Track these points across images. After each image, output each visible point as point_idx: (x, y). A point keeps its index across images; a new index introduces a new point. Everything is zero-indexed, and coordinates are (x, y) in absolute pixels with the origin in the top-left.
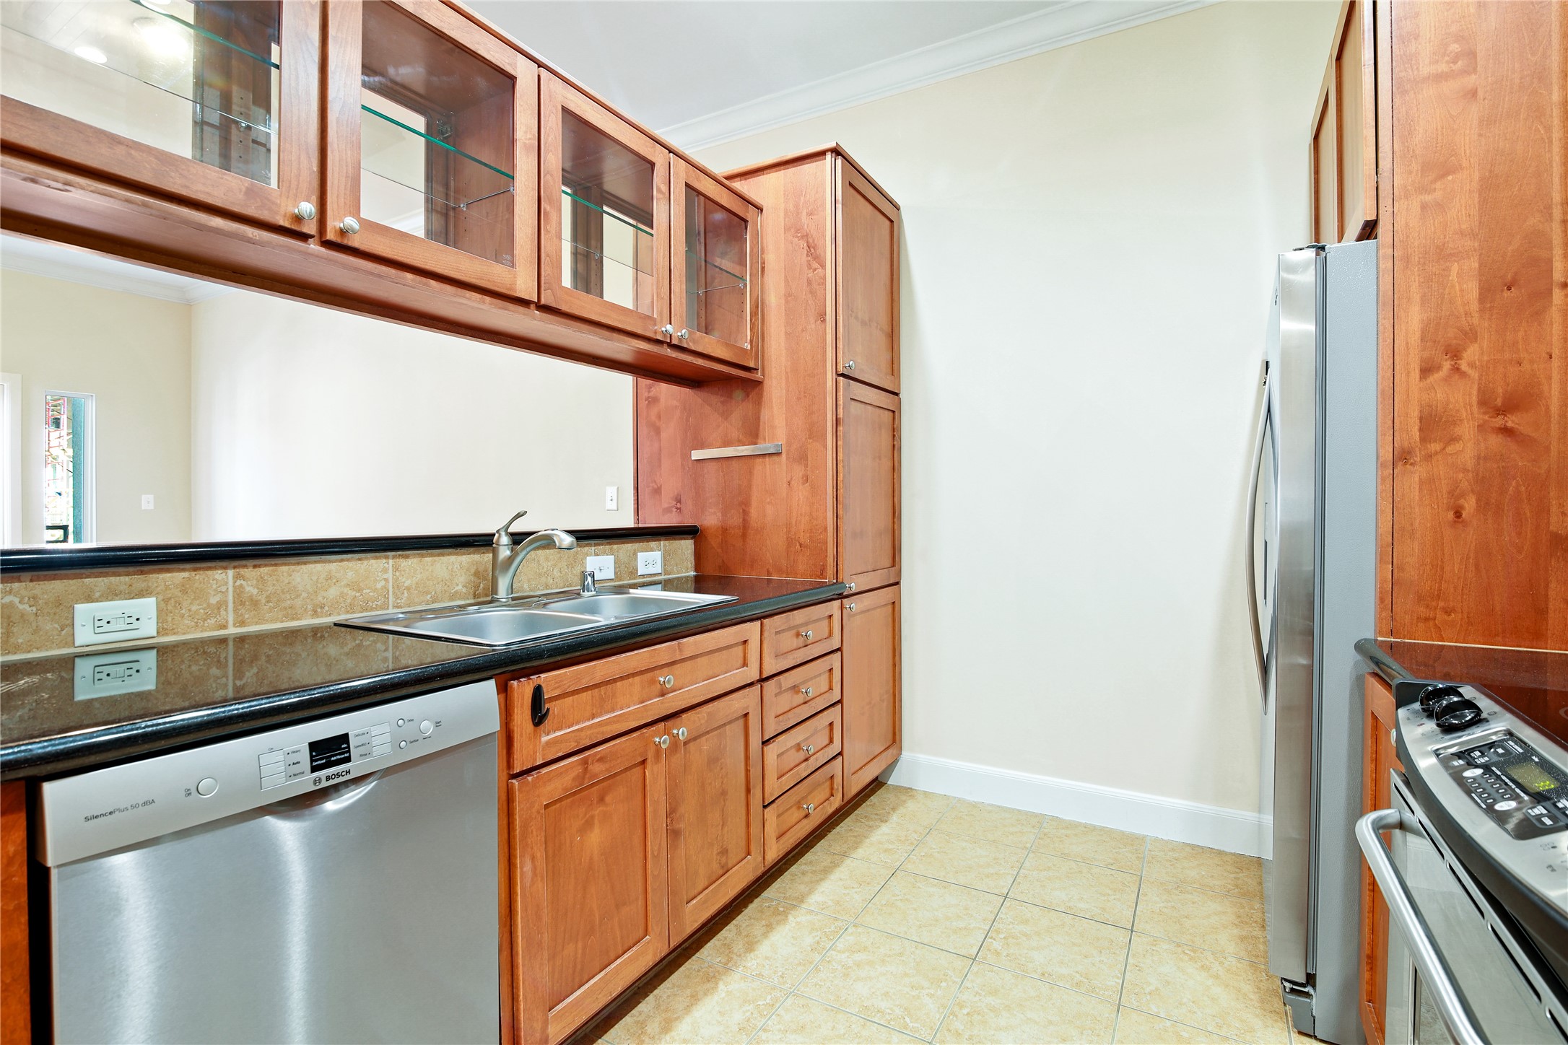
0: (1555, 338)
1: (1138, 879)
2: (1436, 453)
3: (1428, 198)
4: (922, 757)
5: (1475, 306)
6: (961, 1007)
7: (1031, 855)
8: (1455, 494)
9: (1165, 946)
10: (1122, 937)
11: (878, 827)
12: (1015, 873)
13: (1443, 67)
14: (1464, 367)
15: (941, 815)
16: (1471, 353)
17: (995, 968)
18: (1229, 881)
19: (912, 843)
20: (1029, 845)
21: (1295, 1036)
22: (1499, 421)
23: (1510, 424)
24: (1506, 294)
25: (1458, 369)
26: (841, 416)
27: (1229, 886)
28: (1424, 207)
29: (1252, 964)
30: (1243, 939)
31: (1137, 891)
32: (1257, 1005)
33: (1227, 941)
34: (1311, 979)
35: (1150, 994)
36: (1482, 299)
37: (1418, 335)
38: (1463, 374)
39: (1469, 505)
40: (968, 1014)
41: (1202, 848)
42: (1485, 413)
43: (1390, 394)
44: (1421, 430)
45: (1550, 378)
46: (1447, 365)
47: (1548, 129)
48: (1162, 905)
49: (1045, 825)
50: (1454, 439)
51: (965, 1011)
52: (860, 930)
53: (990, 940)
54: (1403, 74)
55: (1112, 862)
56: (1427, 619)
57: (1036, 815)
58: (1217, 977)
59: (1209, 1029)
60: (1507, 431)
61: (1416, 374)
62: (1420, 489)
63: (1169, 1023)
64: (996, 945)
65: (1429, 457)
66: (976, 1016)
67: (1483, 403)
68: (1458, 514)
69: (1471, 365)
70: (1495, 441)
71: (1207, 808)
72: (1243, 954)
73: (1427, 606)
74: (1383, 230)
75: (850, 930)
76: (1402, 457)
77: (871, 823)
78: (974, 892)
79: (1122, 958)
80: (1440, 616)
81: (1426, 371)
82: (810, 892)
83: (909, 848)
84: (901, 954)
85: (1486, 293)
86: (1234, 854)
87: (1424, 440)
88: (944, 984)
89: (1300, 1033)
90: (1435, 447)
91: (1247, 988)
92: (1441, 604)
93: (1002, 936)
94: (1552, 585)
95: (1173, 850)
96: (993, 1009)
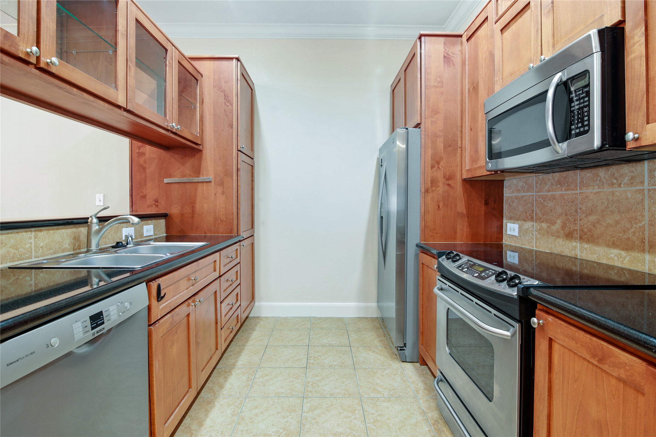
0: (458, 161)
1: (347, 331)
2: (434, 190)
3: (433, 119)
4: (263, 304)
5: (442, 151)
6: (309, 383)
7: (311, 331)
8: (438, 202)
9: (361, 348)
10: (348, 349)
11: (252, 333)
12: (308, 338)
13: (436, 84)
14: (440, 167)
15: (274, 324)
16: (442, 163)
17: (314, 369)
18: (372, 326)
19: (268, 336)
20: (309, 328)
21: (401, 363)
22: (447, 182)
23: (449, 183)
24: (449, 148)
25: (439, 167)
26: (239, 168)
27: (372, 327)
28: (432, 122)
29: (385, 347)
30: (380, 341)
31: (347, 334)
32: (390, 358)
33: (376, 342)
34: (405, 345)
35: (362, 363)
36: (444, 149)
37: (430, 157)
38: (440, 169)
39: (441, 204)
40: (312, 384)
41: (361, 317)
42: (444, 180)
43: (424, 173)
44: (431, 184)
45: (457, 171)
46: (437, 166)
47: (457, 106)
48: (356, 337)
49: (312, 320)
50: (438, 187)
51: (310, 384)
52: (262, 369)
53: (309, 360)
54: (428, 83)
55: (337, 327)
56: (432, 236)
57: (308, 317)
58: (377, 353)
59: (380, 367)
60: (449, 185)
61: (430, 168)
62: (431, 200)
63: (370, 369)
64: (312, 361)
65: (433, 191)
66: (314, 384)
67: (444, 177)
68: (439, 207)
69: (442, 167)
70: (446, 187)
71: (362, 304)
72: (382, 345)
73: (432, 232)
74: (422, 126)
75: (259, 370)
76: (427, 191)
77: (249, 332)
78: (297, 347)
79: (351, 355)
80: (435, 235)
81: (432, 167)
82: (237, 361)
83: (268, 337)
84: (281, 373)
85: (445, 147)
86: (370, 318)
87: (431, 186)
88: (300, 378)
89: (402, 362)
90: (434, 188)
91: (386, 354)
92: (435, 232)
93: (312, 358)
94: (458, 225)
95: (353, 320)
96: (319, 381)
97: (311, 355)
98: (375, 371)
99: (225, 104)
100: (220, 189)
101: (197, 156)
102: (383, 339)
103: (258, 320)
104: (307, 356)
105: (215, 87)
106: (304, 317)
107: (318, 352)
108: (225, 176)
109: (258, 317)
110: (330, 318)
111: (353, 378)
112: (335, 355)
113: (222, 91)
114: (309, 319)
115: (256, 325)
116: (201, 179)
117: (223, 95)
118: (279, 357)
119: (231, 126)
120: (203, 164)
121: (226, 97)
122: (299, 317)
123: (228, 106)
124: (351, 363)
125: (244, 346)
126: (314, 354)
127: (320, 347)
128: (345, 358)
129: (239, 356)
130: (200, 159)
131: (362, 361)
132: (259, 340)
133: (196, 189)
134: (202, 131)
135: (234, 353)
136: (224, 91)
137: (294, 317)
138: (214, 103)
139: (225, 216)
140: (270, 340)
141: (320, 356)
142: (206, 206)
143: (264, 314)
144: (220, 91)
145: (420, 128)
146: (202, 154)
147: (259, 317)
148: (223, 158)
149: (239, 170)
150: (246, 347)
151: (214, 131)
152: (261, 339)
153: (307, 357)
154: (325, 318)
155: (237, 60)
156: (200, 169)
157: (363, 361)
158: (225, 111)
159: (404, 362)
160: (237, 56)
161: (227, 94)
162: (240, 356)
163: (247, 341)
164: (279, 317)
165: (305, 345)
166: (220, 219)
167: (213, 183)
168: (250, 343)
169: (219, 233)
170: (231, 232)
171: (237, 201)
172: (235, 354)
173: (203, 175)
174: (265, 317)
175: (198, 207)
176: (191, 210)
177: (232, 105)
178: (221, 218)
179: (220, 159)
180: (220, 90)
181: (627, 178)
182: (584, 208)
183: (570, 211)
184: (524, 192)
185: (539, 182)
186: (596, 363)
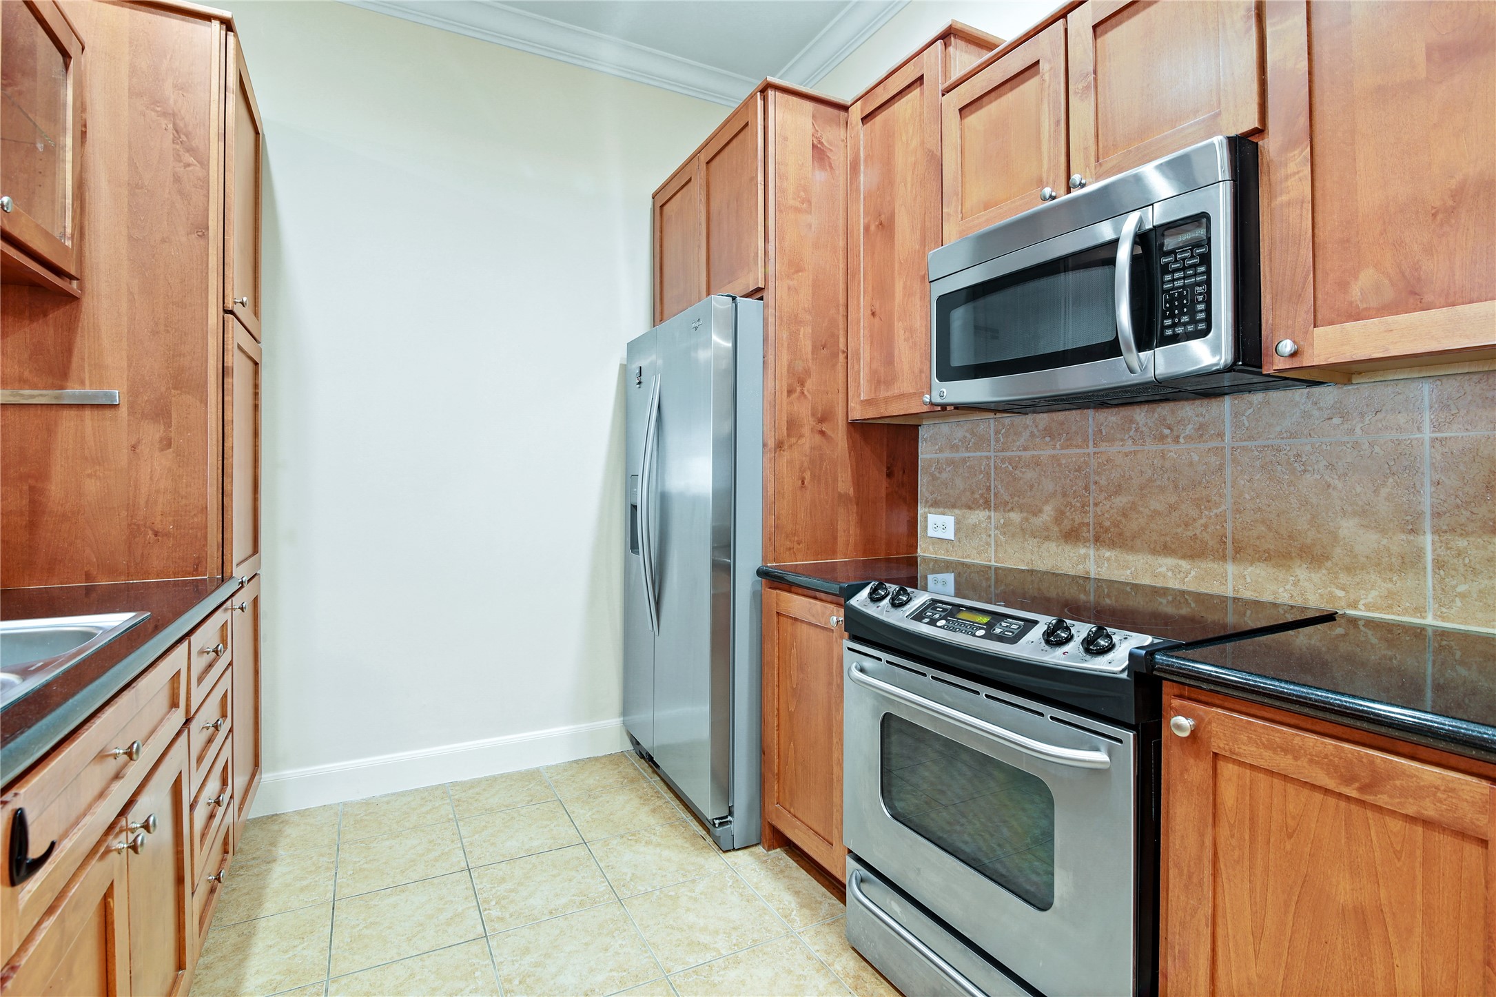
0: (840, 381)
1: (559, 802)
2: (794, 444)
3: (791, 283)
5: (810, 356)
6: (510, 981)
7: (461, 823)
8: (802, 471)
9: (615, 842)
10: (581, 851)
11: (269, 871)
12: (460, 845)
13: (798, 204)
14: (806, 392)
15: (337, 826)
16: (810, 384)
17: (510, 932)
19: (328, 869)
20: (451, 816)
22: (819, 427)
23: (823, 429)
24: (822, 351)
25: (803, 393)
27: (619, 779)
28: (789, 288)
29: (671, 825)
30: (654, 811)
31: (565, 812)
32: (692, 849)
33: (645, 817)
34: (731, 813)
35: (631, 880)
36: (813, 353)
37: (786, 369)
38: (805, 396)
39: (808, 476)
40: (520, 983)
41: (583, 760)
42: (814, 421)
43: (772, 405)
44: (787, 429)
45: (838, 404)
46: (799, 389)
47: (838, 260)
48: (590, 813)
49: (451, 793)
50: (801, 436)
51: (516, 982)
52: (344, 981)
53: (486, 913)
54: (780, 199)
55: (530, 798)
56: (790, 549)
57: (437, 787)
58: (659, 845)
59: (681, 881)
60: (822, 433)
61: (785, 393)
62: (787, 468)
63: (658, 893)
64: (495, 913)
65: (791, 446)
66: (528, 980)
67: (813, 415)
68: (803, 483)
69: (808, 391)
70: (818, 437)
72: (661, 821)
73: (790, 540)
74: (769, 295)
75: (332, 988)
76: (779, 446)
77: (256, 871)
78: (435, 881)
79: (595, 867)
80: (796, 546)
81: (790, 392)
82: (239, 981)
83: (328, 874)
84: (412, 975)
85: (815, 349)
86: (605, 756)
87: (789, 435)
88: (478, 974)
89: (725, 852)
90: (793, 440)
91: (680, 841)
92: (796, 538)
93: (493, 903)
94: (839, 523)
95: (565, 770)
96: (537, 965)
97: (485, 895)
98: (672, 893)
99: (178, 158)
100: (152, 432)
101: (57, 315)
102: (657, 804)
103: (276, 828)
104: (475, 901)
105: (134, 93)
106: (426, 789)
107: (503, 880)
108: (175, 388)
109: (273, 818)
110: (502, 776)
111: (626, 928)
112: (554, 876)
113: (164, 114)
114: (441, 791)
115: (273, 844)
116: (72, 393)
117: (170, 126)
118: (390, 928)
119: (202, 230)
120: (83, 345)
121: (182, 136)
122: (410, 791)
123: (189, 165)
124: (604, 888)
125: (251, 920)
126: (494, 891)
127: (504, 864)
128: (583, 877)
129: (241, 963)
130: (70, 327)
131: (629, 875)
132: (302, 890)
133: (50, 431)
134: (80, 232)
135: (220, 954)
136: (172, 116)
137: (394, 794)
138: (130, 147)
139: (171, 519)
140: (338, 881)
141: (511, 891)
142: (92, 487)
143: (289, 805)
144: (157, 112)
145: (761, 299)
146: (78, 309)
147: (276, 815)
148: (168, 332)
149: (228, 373)
150: (262, 924)
151: (130, 237)
152: (305, 883)
153: (475, 904)
154: (486, 779)
155: (224, 27)
156: (70, 362)
157: (633, 874)
158: (177, 179)
159: (729, 851)
160: (227, 14)
161: (186, 126)
162: (245, 959)
163: (258, 901)
164: (345, 804)
165: (456, 869)
166: (153, 530)
167: (123, 411)
168: (269, 906)
169: (147, 574)
170: (196, 570)
171: (220, 471)
172: (224, 957)
173: (82, 383)
174: (301, 813)
175: (55, 490)
176: (25, 502)
177: (205, 164)
178: (158, 527)
179: (155, 333)
180: (159, 109)
181: (1190, 427)
182: (1103, 482)
183: (1074, 488)
184: (967, 449)
185: (1004, 430)
186: (1354, 794)
